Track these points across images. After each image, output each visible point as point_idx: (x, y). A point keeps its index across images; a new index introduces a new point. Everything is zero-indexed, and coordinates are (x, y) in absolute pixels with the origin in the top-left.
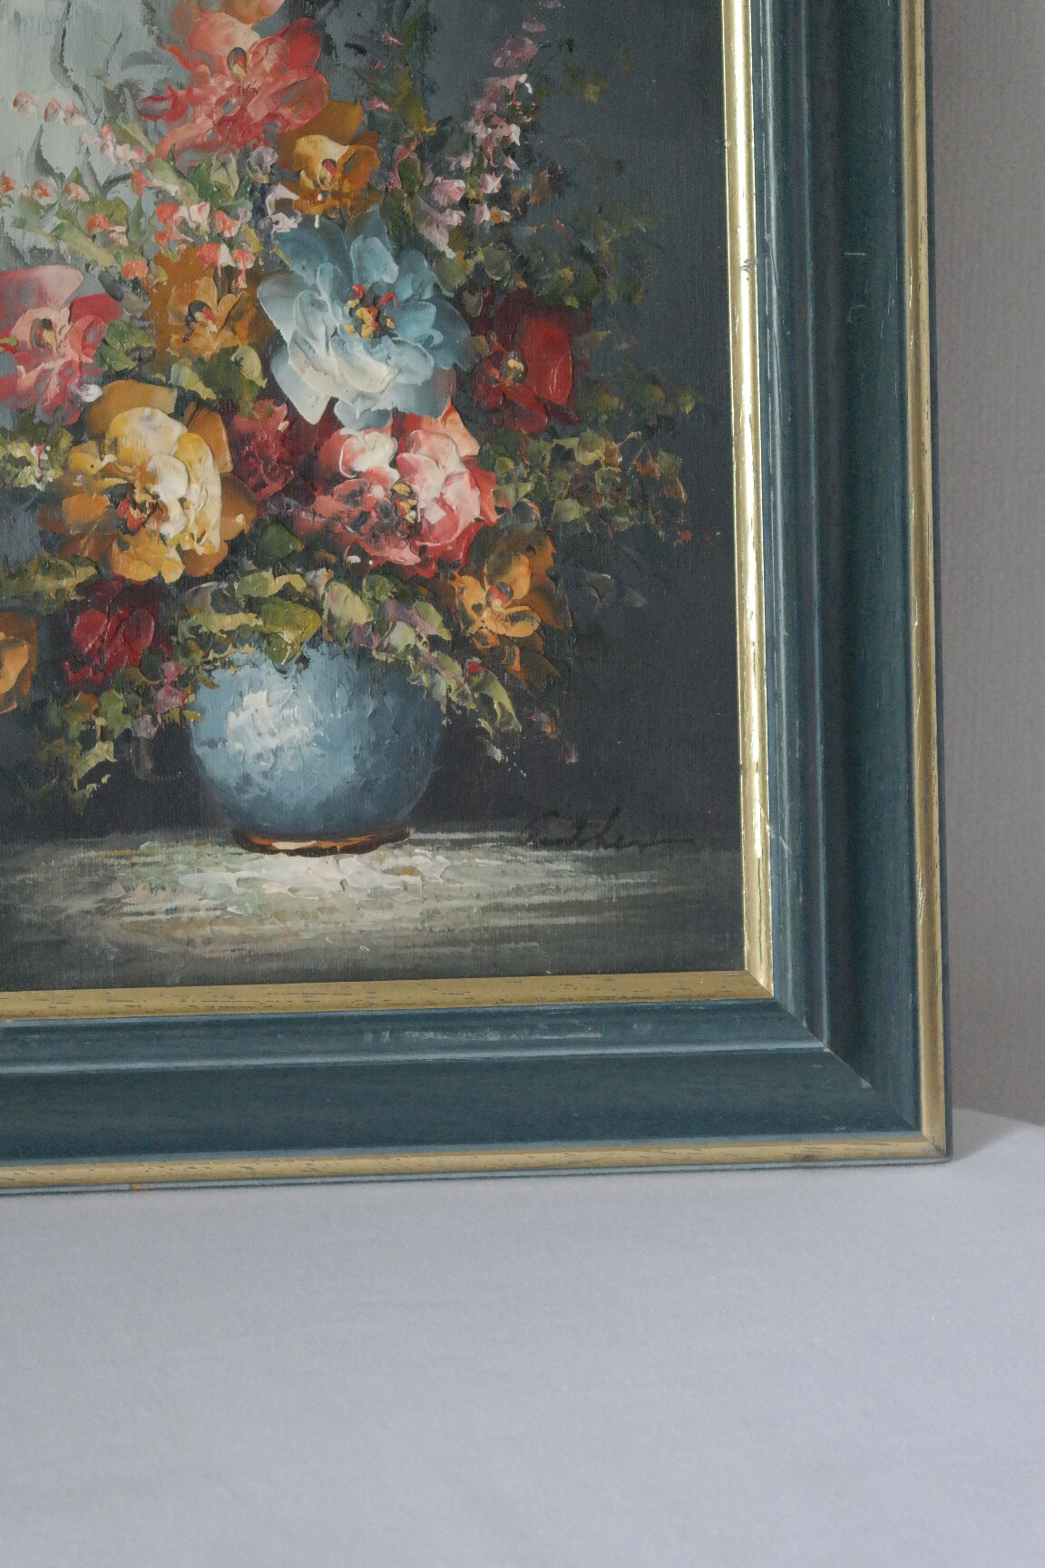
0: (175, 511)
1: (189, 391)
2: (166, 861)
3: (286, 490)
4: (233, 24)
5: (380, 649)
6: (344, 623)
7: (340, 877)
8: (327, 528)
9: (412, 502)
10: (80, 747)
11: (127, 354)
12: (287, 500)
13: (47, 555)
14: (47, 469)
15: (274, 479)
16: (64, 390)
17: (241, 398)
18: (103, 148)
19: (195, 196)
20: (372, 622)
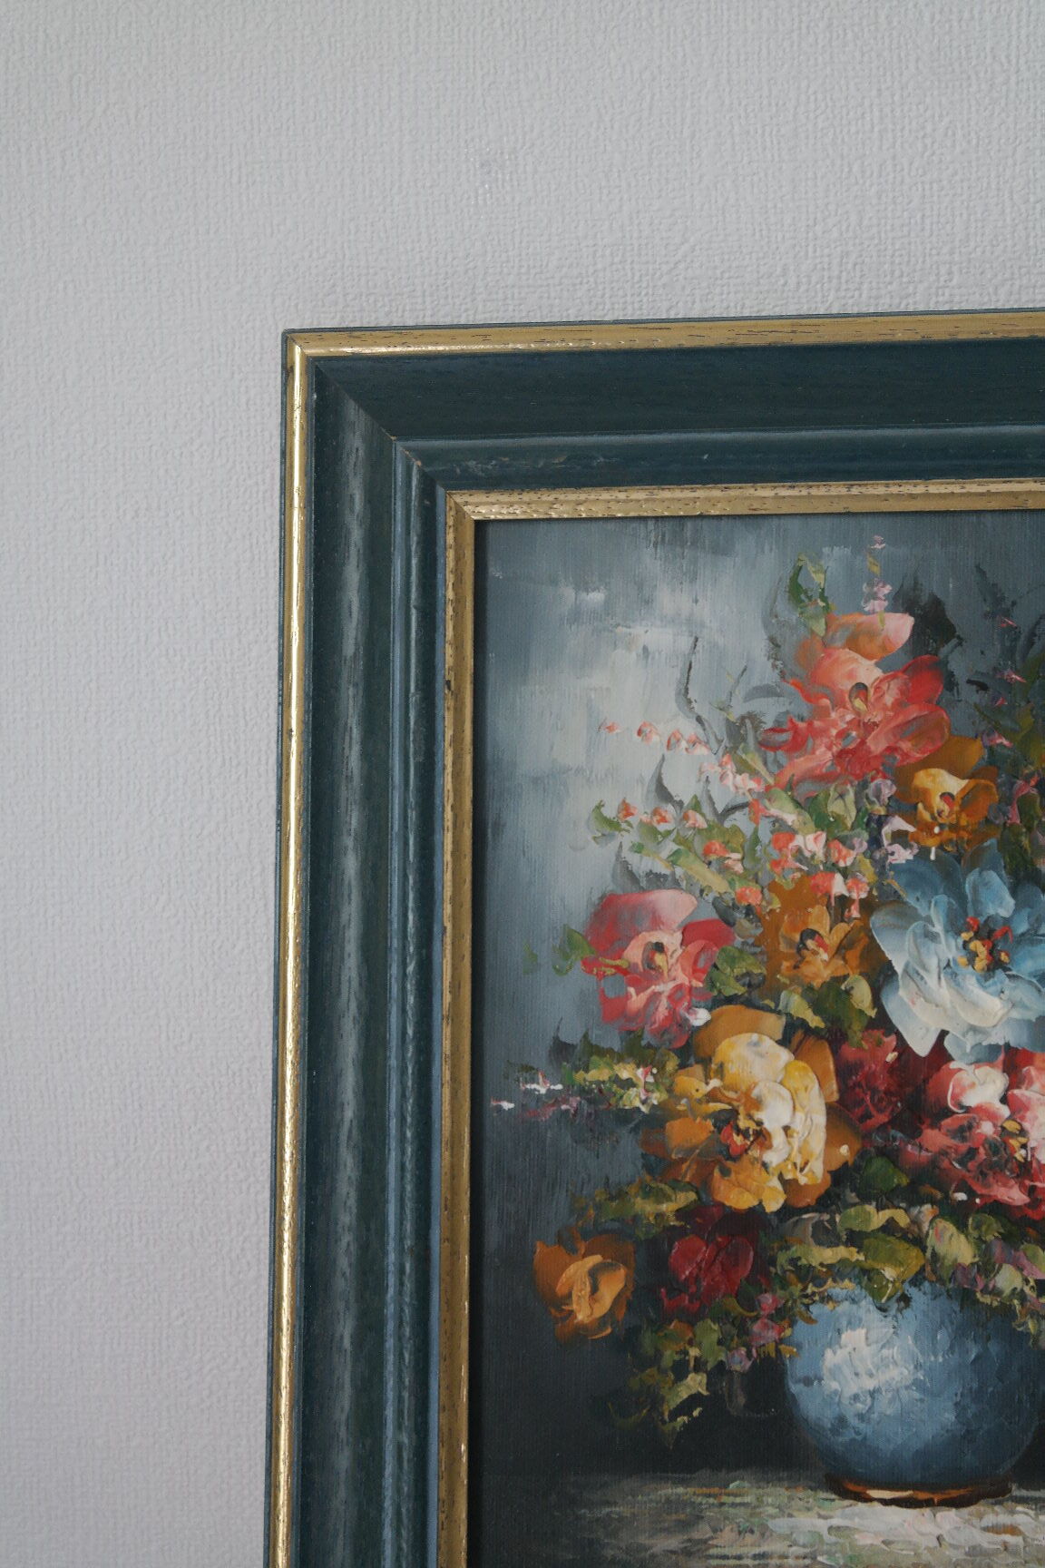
0: (778, 1139)
1: (798, 1018)
2: (755, 1503)
3: (894, 1122)
4: (856, 660)
5: (985, 1291)
6: (948, 1263)
7: (938, 1532)
8: (933, 1163)
9: (1023, 1140)
10: (672, 1377)
11: (737, 979)
12: (893, 1132)
13: (648, 1178)
14: (653, 1092)
15: (880, 1111)
16: (673, 1012)
17: (850, 1028)
18: (722, 778)
19: (811, 825)
20: (976, 1263)
